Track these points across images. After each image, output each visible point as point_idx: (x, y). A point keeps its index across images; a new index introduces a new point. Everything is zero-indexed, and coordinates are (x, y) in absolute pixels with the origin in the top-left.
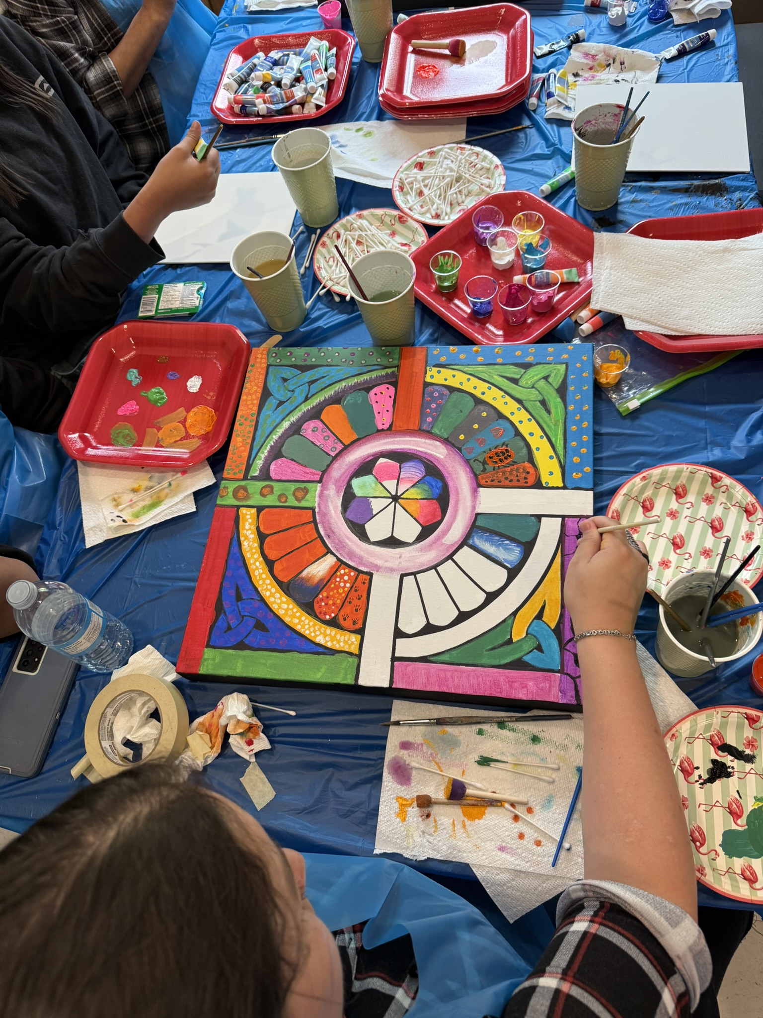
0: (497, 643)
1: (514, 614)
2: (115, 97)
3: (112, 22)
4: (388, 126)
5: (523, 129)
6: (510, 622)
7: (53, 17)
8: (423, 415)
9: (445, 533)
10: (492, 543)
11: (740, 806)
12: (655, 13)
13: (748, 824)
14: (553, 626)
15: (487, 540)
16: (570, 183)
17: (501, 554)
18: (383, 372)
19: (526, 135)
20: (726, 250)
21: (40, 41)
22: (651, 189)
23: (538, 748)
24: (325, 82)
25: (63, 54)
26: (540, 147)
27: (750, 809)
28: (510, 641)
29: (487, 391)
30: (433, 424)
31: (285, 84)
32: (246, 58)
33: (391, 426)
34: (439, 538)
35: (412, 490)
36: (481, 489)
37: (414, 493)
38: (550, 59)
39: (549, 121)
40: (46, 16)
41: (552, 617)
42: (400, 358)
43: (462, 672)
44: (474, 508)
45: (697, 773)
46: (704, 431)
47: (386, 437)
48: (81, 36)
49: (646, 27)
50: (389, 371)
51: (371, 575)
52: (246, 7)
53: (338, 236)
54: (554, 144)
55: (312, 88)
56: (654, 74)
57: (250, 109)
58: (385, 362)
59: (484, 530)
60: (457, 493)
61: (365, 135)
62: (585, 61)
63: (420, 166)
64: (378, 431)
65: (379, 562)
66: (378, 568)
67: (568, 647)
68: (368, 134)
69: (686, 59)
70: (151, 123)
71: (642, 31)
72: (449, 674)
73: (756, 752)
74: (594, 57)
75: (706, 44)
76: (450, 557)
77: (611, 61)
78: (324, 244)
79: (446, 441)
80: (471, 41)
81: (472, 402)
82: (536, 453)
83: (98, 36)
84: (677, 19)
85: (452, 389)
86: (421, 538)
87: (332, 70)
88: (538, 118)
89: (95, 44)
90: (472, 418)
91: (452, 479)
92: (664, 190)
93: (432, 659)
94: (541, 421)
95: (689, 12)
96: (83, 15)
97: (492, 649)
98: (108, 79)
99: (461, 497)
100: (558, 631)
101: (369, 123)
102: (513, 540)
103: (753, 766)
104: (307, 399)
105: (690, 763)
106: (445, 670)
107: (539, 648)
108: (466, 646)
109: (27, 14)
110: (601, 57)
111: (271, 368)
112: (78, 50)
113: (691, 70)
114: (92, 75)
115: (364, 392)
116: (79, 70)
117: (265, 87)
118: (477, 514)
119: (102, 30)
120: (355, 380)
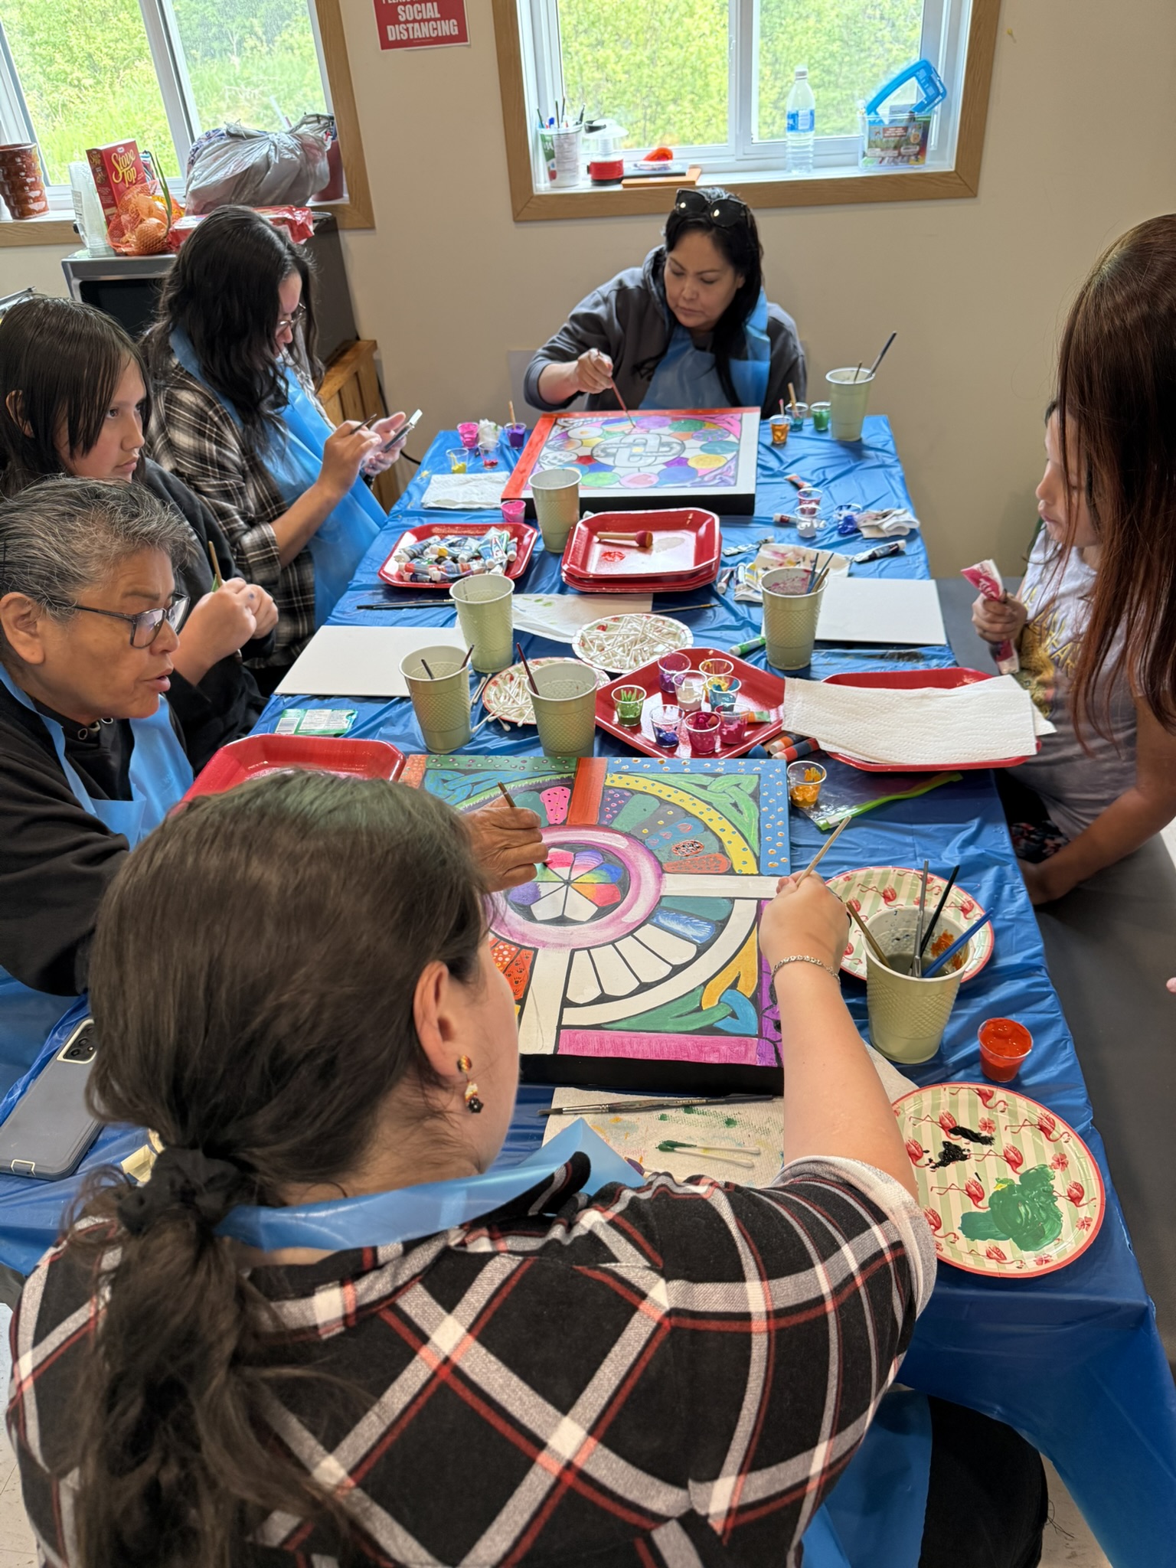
0: (684, 1011)
1: (705, 984)
2: (270, 561)
3: (279, 496)
4: (570, 598)
5: (711, 607)
6: (699, 991)
7: (221, 479)
8: (602, 812)
9: (624, 913)
10: (680, 922)
11: (979, 1188)
12: (844, 528)
13: (990, 1205)
14: (749, 994)
15: (672, 919)
16: (761, 648)
17: (690, 932)
18: (558, 777)
19: (715, 612)
20: (923, 697)
21: (202, 499)
22: (845, 655)
23: (733, 1131)
24: (505, 562)
25: (223, 514)
26: (731, 620)
27: (992, 1191)
28: (699, 1009)
29: (673, 794)
30: (612, 820)
31: (462, 559)
32: (420, 539)
33: (565, 821)
34: (618, 917)
35: (588, 876)
36: (666, 875)
37: (590, 878)
38: (740, 557)
39: (739, 602)
40: (215, 478)
41: (748, 986)
42: (578, 765)
43: (643, 1038)
44: (659, 891)
45: (926, 1157)
46: (913, 845)
47: (559, 830)
48: (245, 502)
49: (836, 538)
50: (565, 776)
51: (536, 951)
52: (422, 504)
53: (512, 679)
54: (743, 618)
55: (491, 563)
56: (845, 571)
57: (421, 576)
58: (560, 768)
59: (669, 910)
60: (639, 879)
61: (545, 605)
62: (775, 558)
63: (603, 628)
64: (550, 825)
65: (544, 939)
66: (544, 944)
67: (766, 1014)
68: (549, 604)
69: (877, 562)
70: (298, 601)
71: (832, 541)
72: (626, 1040)
73: (994, 1134)
74: (783, 555)
75: (896, 553)
76: (631, 933)
77: (801, 560)
78: (495, 683)
79: (627, 835)
80: (658, 537)
81: (657, 803)
82: (727, 846)
83: (262, 506)
84: (866, 533)
85: (633, 792)
86: (595, 917)
87: (513, 553)
88: (727, 598)
89: (257, 513)
90: (656, 815)
91: (634, 866)
92: (858, 656)
93: (606, 1026)
94: (732, 820)
95: (878, 528)
96: (251, 485)
97: (678, 1017)
98: (265, 544)
99: (643, 881)
100: (755, 1000)
101: (550, 595)
102: (702, 919)
103: (992, 1147)
104: (469, 797)
105: (918, 1146)
106: (622, 1037)
107: (733, 1015)
108: (647, 1014)
109: (195, 473)
110: (790, 555)
111: (429, 772)
112: (240, 513)
113: (883, 570)
114: (247, 539)
115: (536, 793)
116: (237, 531)
117: (439, 561)
118: (662, 897)
119: (268, 501)
120: (526, 782)
